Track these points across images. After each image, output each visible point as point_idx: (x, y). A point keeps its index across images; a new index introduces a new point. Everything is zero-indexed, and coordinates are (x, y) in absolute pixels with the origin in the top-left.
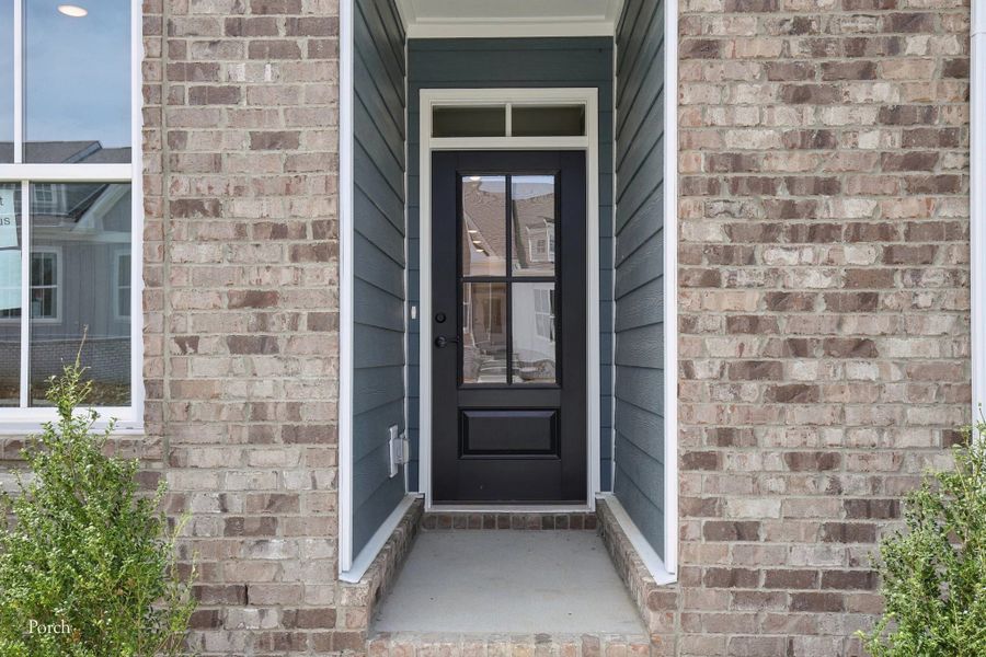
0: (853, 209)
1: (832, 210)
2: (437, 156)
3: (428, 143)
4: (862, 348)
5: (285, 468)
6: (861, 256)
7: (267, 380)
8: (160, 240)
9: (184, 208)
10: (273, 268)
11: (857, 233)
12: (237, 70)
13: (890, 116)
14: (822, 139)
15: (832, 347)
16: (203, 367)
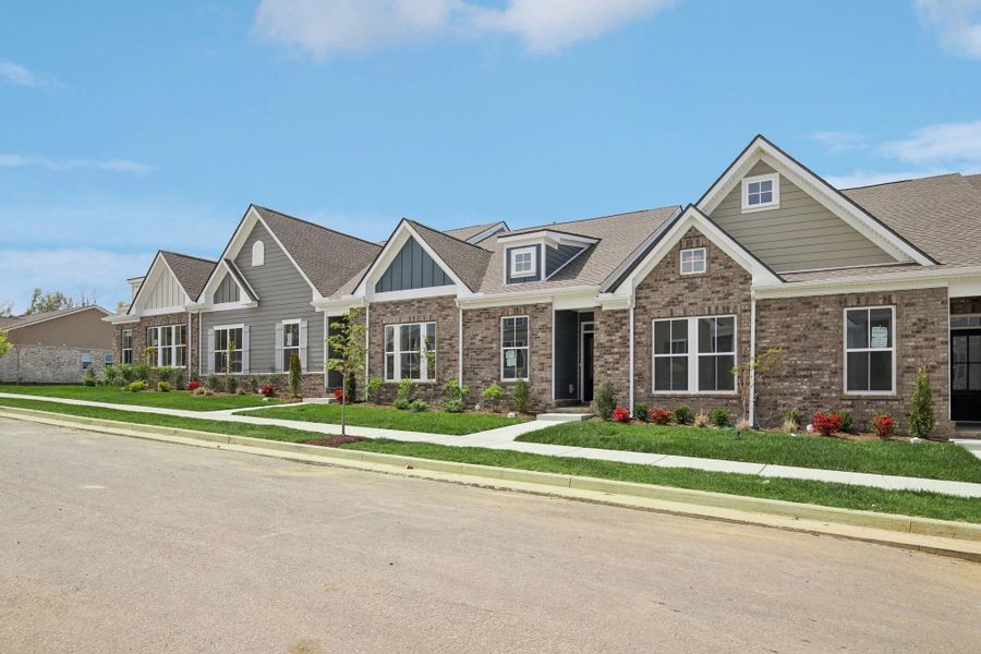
0: (616, 350)
1: (613, 350)
2: (585, 335)
3: (583, 332)
4: (617, 369)
5: (545, 385)
6: (617, 356)
7: (543, 374)
8: (531, 357)
9: (534, 352)
10: (544, 360)
11: (617, 353)
12: (540, 334)
13: (621, 337)
14: (612, 341)
15: (613, 369)
16: (535, 373)
